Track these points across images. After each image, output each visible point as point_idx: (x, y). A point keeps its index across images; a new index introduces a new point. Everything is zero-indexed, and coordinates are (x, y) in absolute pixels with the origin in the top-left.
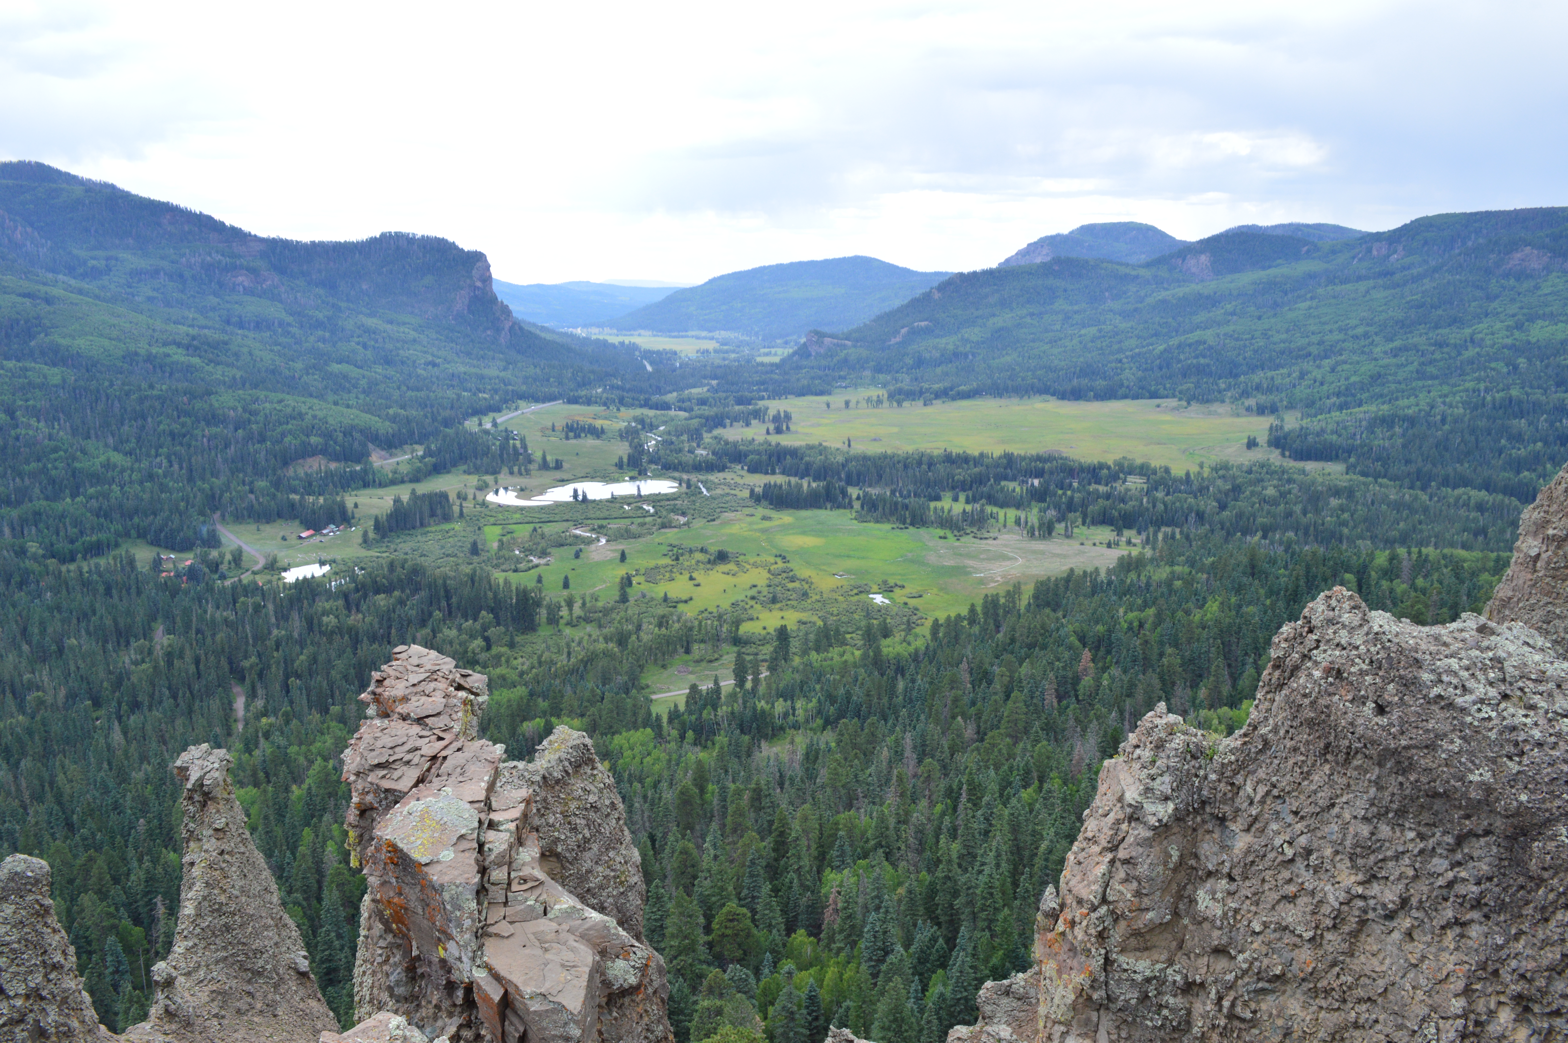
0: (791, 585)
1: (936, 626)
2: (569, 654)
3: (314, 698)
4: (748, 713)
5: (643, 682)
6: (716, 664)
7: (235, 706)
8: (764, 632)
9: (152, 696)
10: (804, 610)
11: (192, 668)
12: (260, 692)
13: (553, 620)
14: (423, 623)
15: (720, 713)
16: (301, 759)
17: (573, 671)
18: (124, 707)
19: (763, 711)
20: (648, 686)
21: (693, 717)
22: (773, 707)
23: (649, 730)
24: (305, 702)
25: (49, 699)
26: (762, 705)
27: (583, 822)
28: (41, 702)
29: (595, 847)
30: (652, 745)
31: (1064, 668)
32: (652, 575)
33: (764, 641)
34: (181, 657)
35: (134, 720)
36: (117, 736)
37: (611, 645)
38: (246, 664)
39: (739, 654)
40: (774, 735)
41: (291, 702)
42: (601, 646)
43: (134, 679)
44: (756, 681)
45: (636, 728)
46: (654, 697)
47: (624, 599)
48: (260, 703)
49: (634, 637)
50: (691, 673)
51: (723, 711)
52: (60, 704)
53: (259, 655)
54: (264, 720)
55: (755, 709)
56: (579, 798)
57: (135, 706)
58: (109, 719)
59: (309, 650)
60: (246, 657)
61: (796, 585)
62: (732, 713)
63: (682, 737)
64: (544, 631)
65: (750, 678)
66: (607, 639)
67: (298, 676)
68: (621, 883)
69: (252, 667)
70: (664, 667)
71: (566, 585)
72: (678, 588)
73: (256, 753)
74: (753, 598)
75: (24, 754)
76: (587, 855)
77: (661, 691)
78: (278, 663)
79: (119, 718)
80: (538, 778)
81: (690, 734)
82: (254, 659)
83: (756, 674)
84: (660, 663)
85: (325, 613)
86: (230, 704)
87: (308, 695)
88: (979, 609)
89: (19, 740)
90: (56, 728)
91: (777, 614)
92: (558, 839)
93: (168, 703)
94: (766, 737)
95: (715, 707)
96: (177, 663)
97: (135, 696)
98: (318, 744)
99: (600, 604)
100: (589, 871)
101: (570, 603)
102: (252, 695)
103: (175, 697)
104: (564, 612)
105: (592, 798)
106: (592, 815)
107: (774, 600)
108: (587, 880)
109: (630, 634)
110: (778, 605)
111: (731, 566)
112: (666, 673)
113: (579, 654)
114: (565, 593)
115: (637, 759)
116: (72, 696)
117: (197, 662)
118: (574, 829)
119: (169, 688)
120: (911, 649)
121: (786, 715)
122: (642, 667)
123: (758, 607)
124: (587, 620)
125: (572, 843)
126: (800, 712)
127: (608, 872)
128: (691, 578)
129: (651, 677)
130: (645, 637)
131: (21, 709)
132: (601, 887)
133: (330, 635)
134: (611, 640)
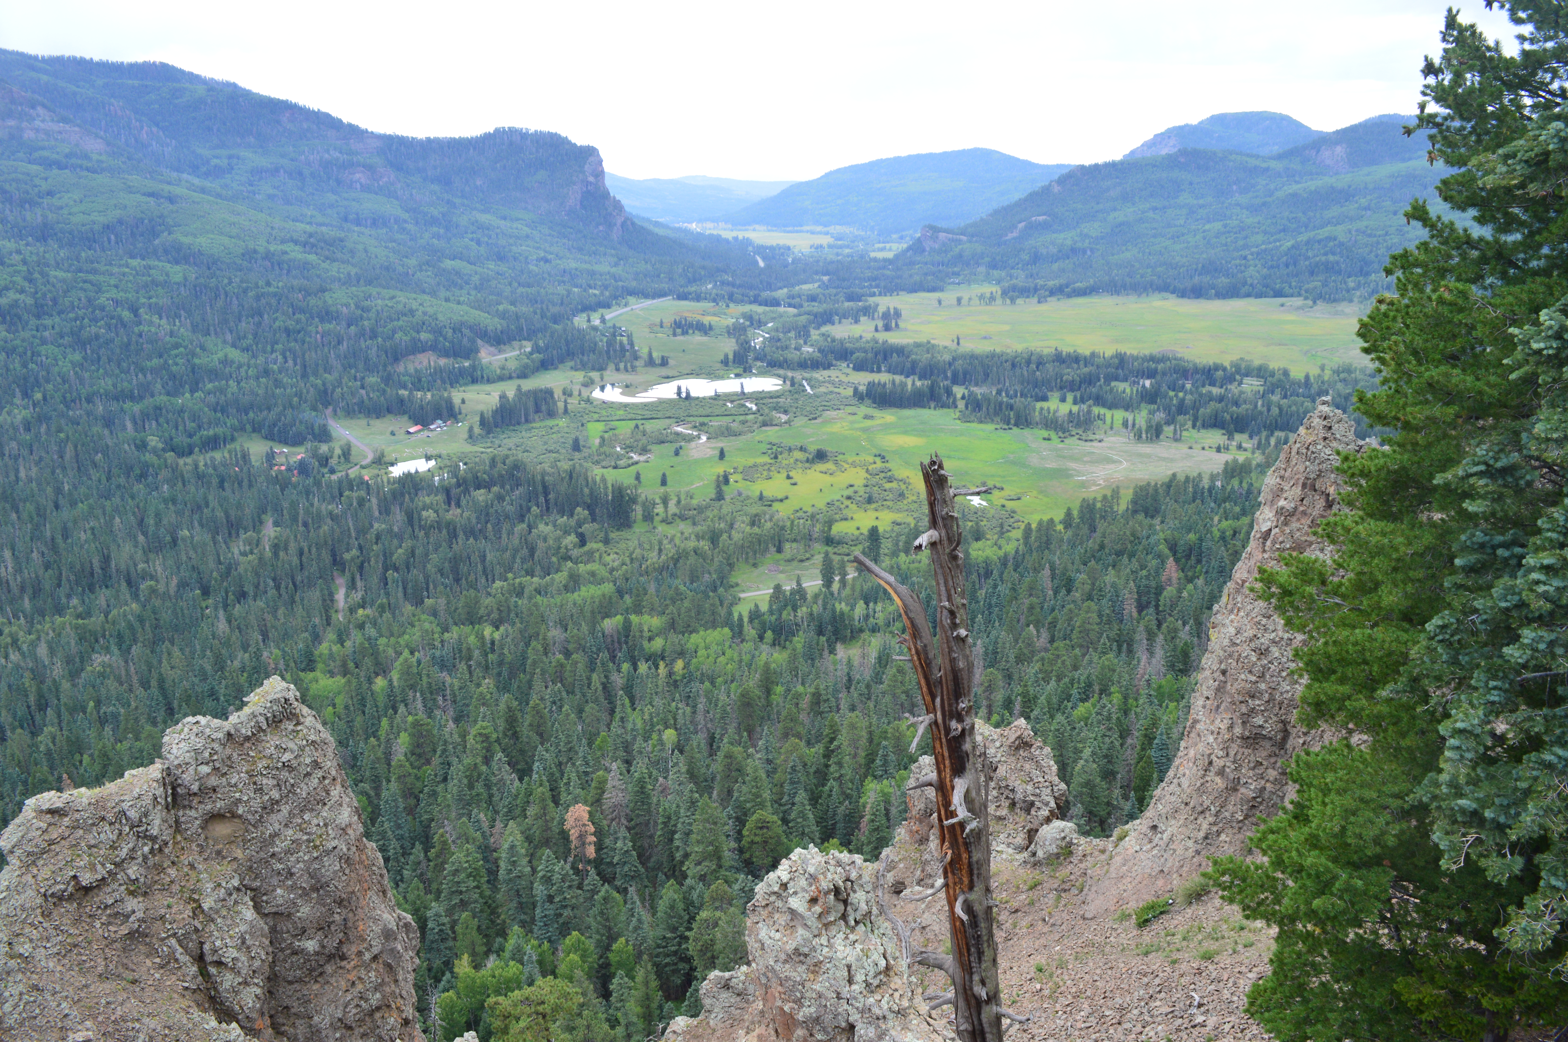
0: (888, 486)
1: (1028, 530)
2: (660, 550)
3: (410, 591)
4: (827, 616)
5: (733, 580)
6: (806, 564)
7: (336, 597)
8: (857, 533)
9: (257, 586)
10: (899, 511)
11: (295, 560)
12: (359, 584)
13: (648, 517)
14: (521, 518)
15: (799, 614)
16: (391, 651)
17: (662, 569)
18: (231, 597)
19: (842, 613)
20: (737, 585)
21: (773, 618)
22: (852, 609)
23: (726, 630)
24: (400, 594)
25: (161, 588)
26: (841, 607)
27: (272, 782)
28: (153, 591)
29: (285, 809)
30: (727, 644)
31: (1147, 577)
32: (749, 473)
33: (856, 541)
34: (286, 549)
35: (238, 610)
36: (222, 626)
37: (702, 543)
38: (347, 556)
39: (827, 554)
40: (853, 638)
41: (387, 594)
42: (692, 544)
43: (241, 569)
44: (843, 582)
45: (714, 627)
46: (742, 595)
47: (720, 497)
48: (357, 596)
49: (725, 536)
50: (782, 572)
51: (803, 611)
52: (172, 592)
53: (361, 548)
54: (360, 611)
55: (834, 610)
56: (270, 757)
57: (242, 596)
58: (216, 609)
59: (408, 544)
60: (348, 550)
61: (894, 485)
62: (811, 614)
63: (761, 638)
64: (640, 528)
65: (837, 578)
66: (698, 537)
67: (396, 569)
68: (315, 847)
69: (352, 559)
70: (755, 565)
71: (664, 483)
72: (774, 487)
73: (348, 644)
74: (849, 498)
75: (135, 641)
76: (274, 817)
77: (749, 589)
78: (377, 556)
79: (226, 606)
80: (220, 735)
81: (769, 634)
82: (355, 552)
83: (844, 574)
84: (751, 561)
85: (425, 507)
86: (331, 595)
87: (405, 588)
88: (1075, 513)
89: (131, 627)
90: (166, 616)
91: (872, 514)
92: (239, 800)
93: (272, 592)
94: (844, 640)
95: (795, 609)
96: (282, 554)
97: (242, 586)
98: (406, 637)
99: (695, 502)
100: (276, 835)
101: (665, 501)
102: (352, 586)
103: (278, 588)
104: (659, 509)
105: (286, 757)
106: (284, 774)
107: (870, 500)
108: (272, 844)
109: (721, 532)
110: (874, 506)
111: (830, 466)
112: (756, 572)
113: (670, 550)
114: (662, 490)
115: (711, 659)
116: (183, 585)
117: (301, 553)
118: (260, 790)
119: (274, 580)
120: (1001, 553)
121: (867, 617)
122: (731, 566)
123: (853, 507)
124: (683, 518)
125: (256, 804)
126: (880, 616)
127: (299, 835)
128: (789, 477)
129: (741, 575)
130: (736, 536)
131: (136, 596)
132: (288, 852)
133: (428, 529)
134: (703, 538)
